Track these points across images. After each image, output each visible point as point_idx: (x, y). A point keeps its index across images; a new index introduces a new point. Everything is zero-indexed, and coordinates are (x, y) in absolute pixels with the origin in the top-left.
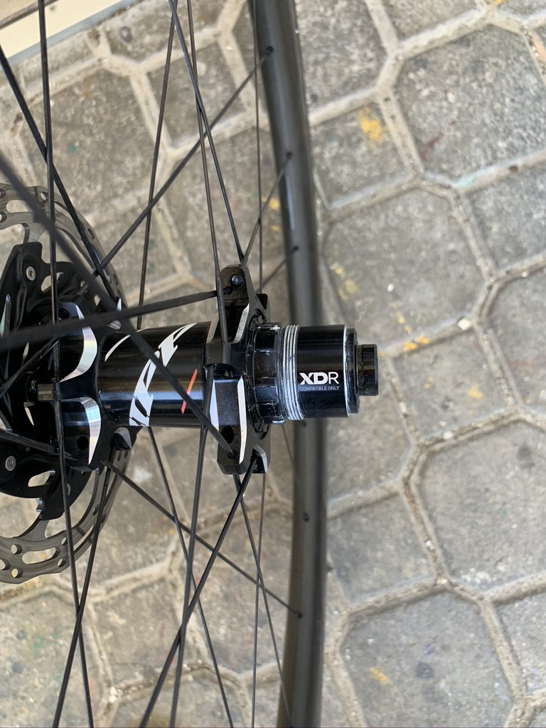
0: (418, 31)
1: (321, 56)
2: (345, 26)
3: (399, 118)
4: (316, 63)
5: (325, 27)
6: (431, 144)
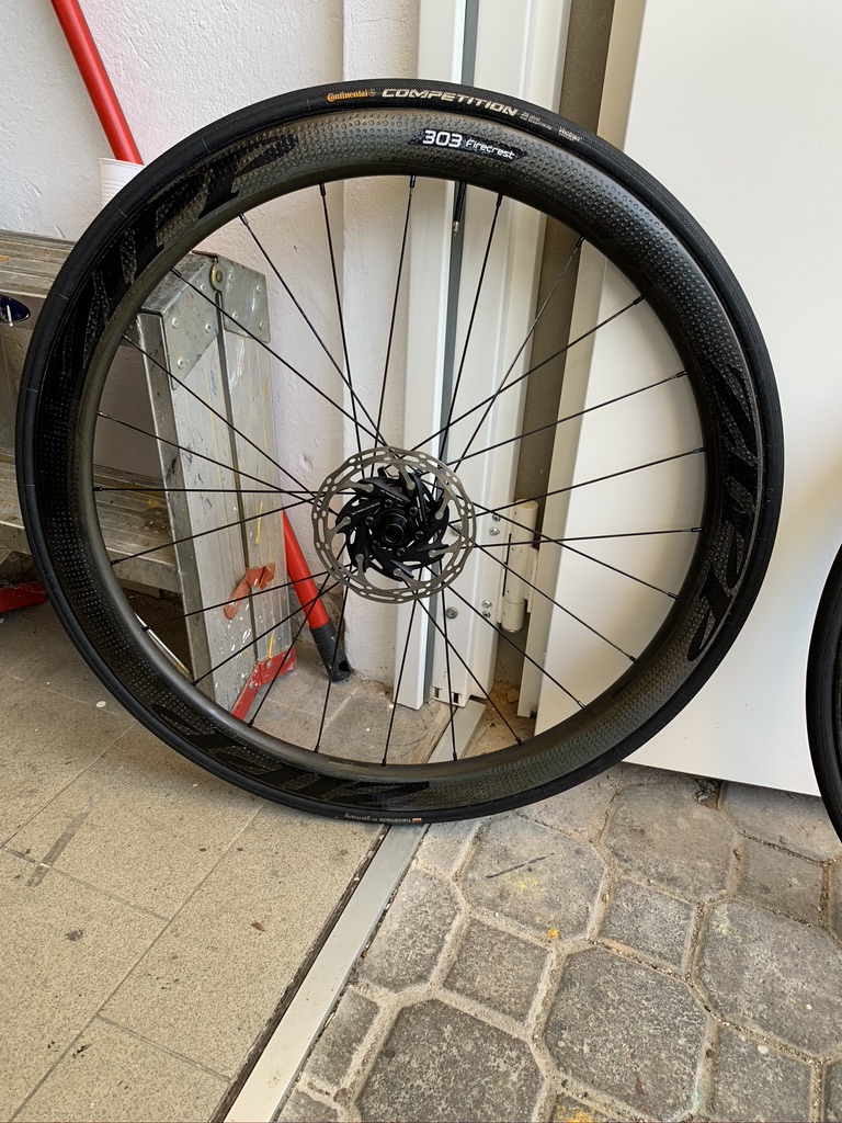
2: (469, 1047)
3: (592, 1092)
5: (453, 1062)
6: (639, 1091)
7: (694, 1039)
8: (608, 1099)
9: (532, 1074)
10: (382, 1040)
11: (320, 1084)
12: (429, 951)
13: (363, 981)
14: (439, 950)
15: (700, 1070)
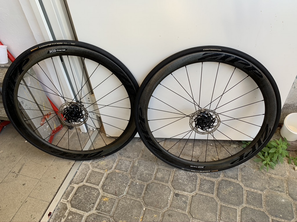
0: (100, 183)
1: (89, 198)
2: (89, 191)
3: (108, 194)
4: (89, 199)
5: (86, 194)
6: (116, 193)
7: (126, 184)
8: (110, 195)
9: (99, 193)
10: (75, 192)
11: (64, 200)
12: (84, 177)
13: (72, 184)
14: (86, 177)
15: (127, 188)
